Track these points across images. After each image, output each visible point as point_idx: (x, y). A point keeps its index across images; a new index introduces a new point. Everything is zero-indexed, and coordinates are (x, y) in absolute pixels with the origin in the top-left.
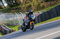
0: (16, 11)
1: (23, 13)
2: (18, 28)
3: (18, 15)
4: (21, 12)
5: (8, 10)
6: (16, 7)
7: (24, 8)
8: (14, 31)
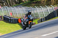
0: (36, 4)
1: (43, 7)
2: (38, 21)
3: (38, 9)
4: (41, 5)
5: (29, 3)
6: (37, 1)
7: (43, 1)
8: (34, 24)
